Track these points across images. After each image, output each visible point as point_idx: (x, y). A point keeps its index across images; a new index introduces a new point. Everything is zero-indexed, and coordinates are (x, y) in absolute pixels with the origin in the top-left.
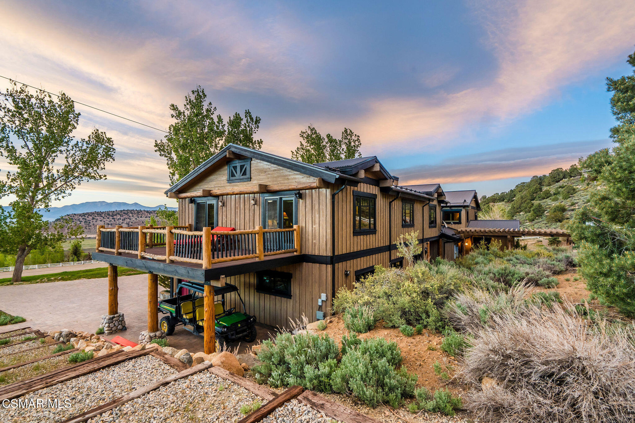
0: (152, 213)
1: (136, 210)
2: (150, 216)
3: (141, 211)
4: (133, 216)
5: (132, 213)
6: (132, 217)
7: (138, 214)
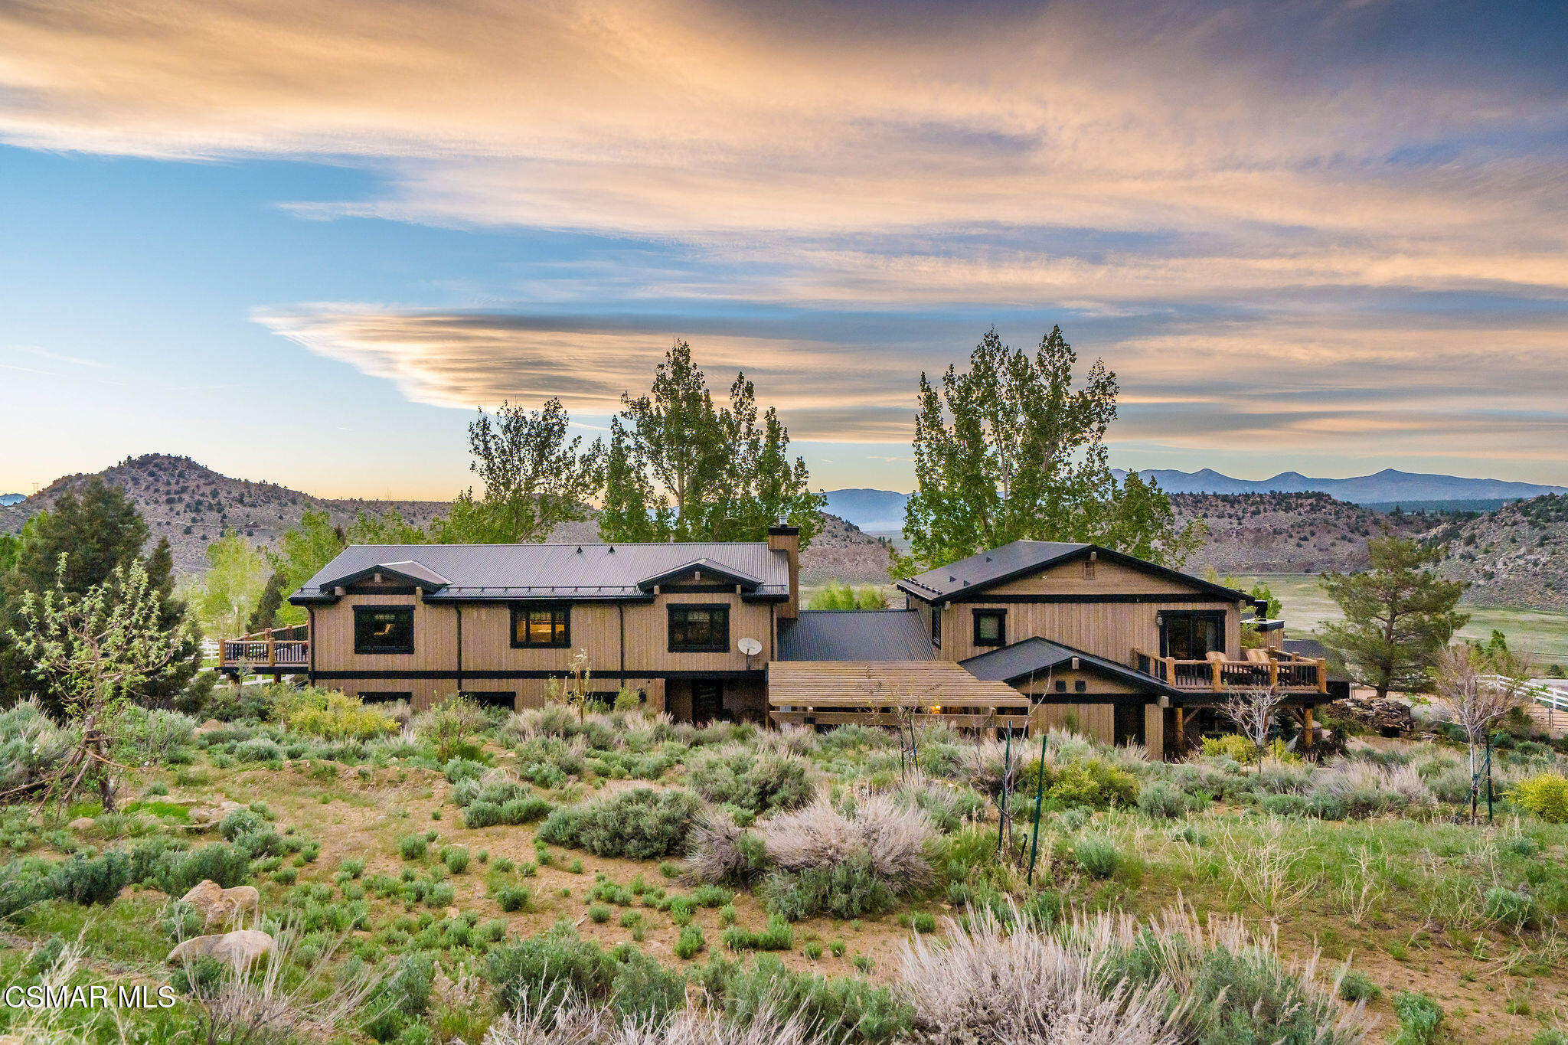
0: (1239, 502)
1: (1191, 494)
2: (1232, 511)
3: (1205, 497)
4: (1180, 513)
5: (1178, 505)
6: (1177, 517)
7: (1196, 507)
